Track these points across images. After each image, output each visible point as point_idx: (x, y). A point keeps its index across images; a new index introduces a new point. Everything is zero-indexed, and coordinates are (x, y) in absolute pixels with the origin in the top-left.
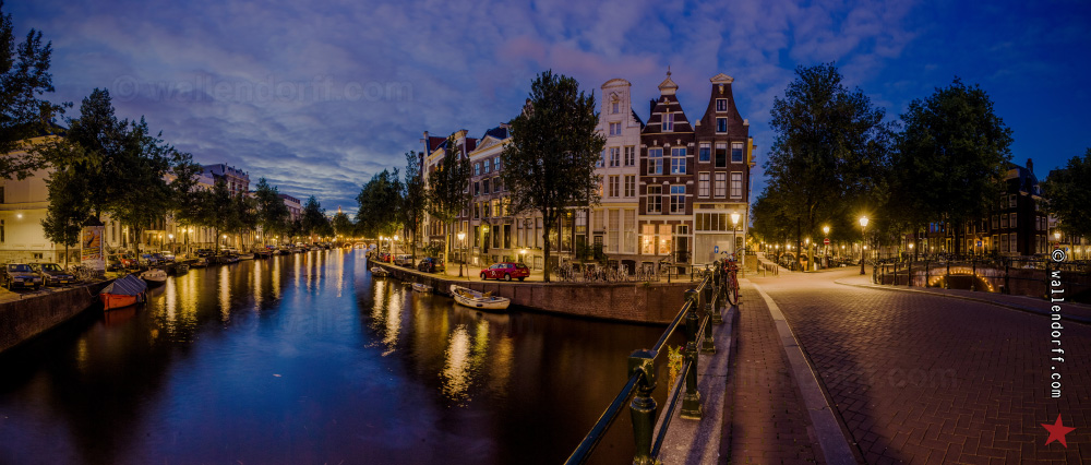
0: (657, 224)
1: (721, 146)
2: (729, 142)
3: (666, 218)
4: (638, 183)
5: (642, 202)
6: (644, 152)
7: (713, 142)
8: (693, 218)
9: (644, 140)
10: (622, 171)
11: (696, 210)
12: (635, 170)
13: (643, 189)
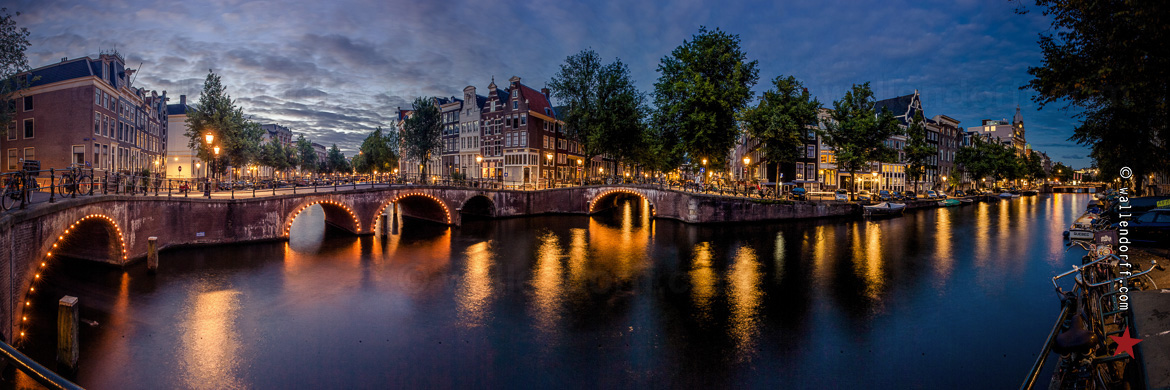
0: (489, 162)
1: (516, 116)
2: (519, 113)
3: (492, 159)
4: (480, 140)
5: (482, 149)
6: (482, 123)
7: (512, 115)
8: (503, 158)
9: (483, 117)
10: (472, 134)
11: (505, 154)
12: (478, 134)
13: (482, 144)
